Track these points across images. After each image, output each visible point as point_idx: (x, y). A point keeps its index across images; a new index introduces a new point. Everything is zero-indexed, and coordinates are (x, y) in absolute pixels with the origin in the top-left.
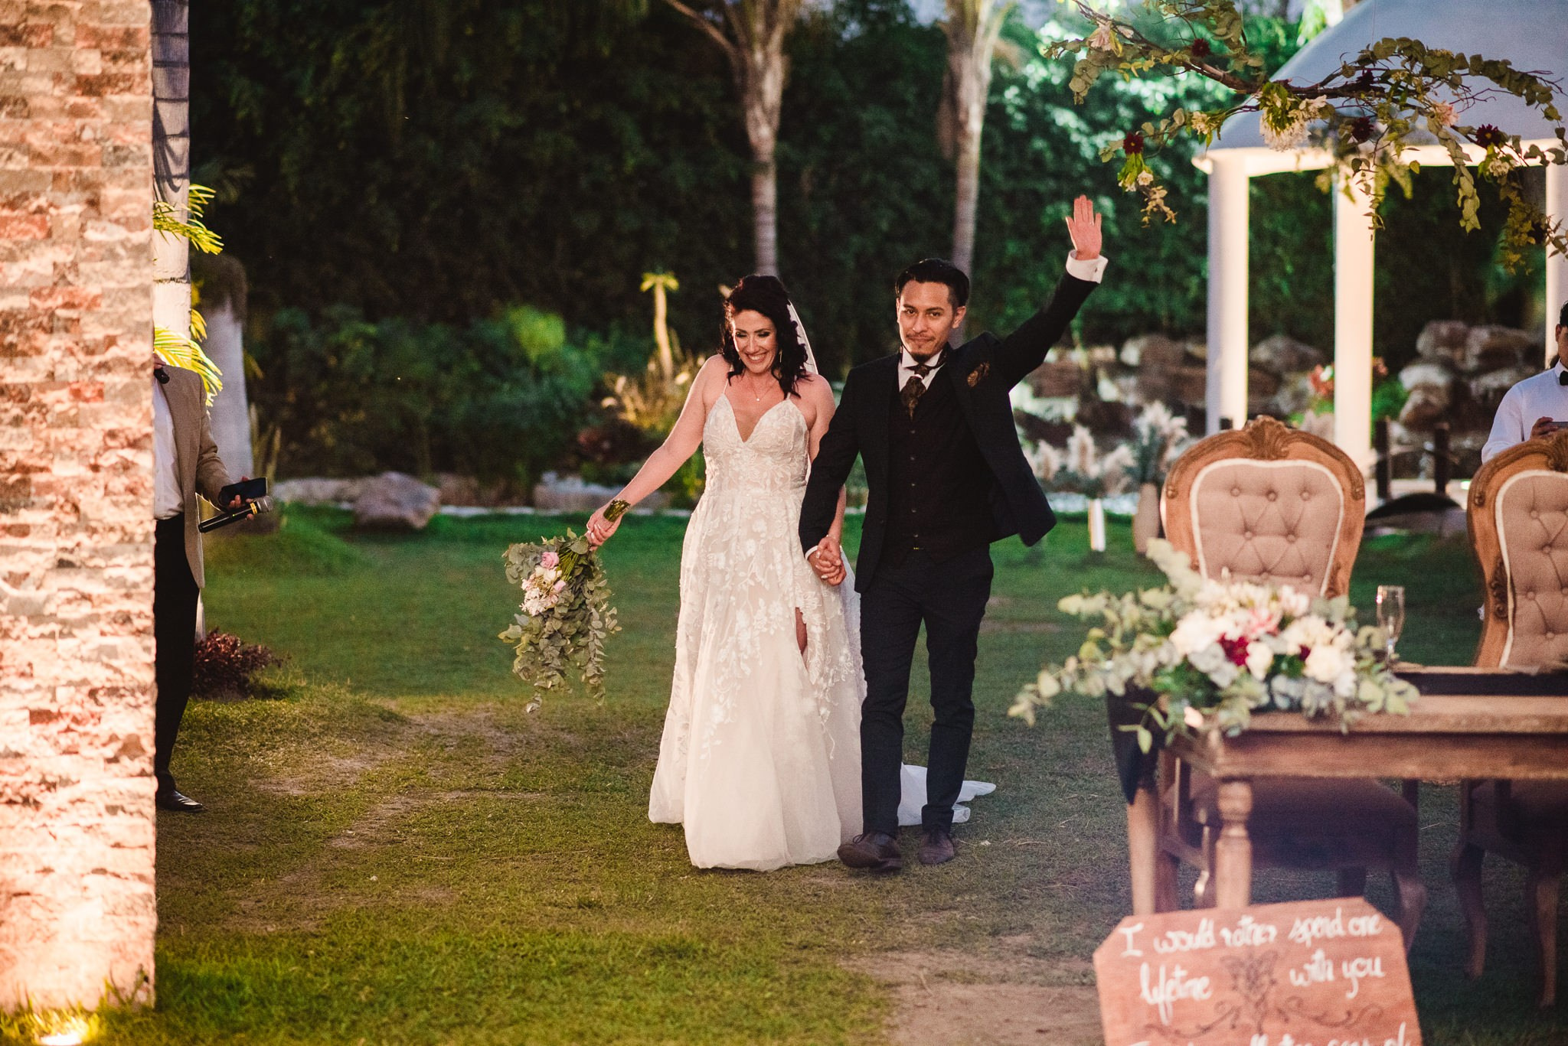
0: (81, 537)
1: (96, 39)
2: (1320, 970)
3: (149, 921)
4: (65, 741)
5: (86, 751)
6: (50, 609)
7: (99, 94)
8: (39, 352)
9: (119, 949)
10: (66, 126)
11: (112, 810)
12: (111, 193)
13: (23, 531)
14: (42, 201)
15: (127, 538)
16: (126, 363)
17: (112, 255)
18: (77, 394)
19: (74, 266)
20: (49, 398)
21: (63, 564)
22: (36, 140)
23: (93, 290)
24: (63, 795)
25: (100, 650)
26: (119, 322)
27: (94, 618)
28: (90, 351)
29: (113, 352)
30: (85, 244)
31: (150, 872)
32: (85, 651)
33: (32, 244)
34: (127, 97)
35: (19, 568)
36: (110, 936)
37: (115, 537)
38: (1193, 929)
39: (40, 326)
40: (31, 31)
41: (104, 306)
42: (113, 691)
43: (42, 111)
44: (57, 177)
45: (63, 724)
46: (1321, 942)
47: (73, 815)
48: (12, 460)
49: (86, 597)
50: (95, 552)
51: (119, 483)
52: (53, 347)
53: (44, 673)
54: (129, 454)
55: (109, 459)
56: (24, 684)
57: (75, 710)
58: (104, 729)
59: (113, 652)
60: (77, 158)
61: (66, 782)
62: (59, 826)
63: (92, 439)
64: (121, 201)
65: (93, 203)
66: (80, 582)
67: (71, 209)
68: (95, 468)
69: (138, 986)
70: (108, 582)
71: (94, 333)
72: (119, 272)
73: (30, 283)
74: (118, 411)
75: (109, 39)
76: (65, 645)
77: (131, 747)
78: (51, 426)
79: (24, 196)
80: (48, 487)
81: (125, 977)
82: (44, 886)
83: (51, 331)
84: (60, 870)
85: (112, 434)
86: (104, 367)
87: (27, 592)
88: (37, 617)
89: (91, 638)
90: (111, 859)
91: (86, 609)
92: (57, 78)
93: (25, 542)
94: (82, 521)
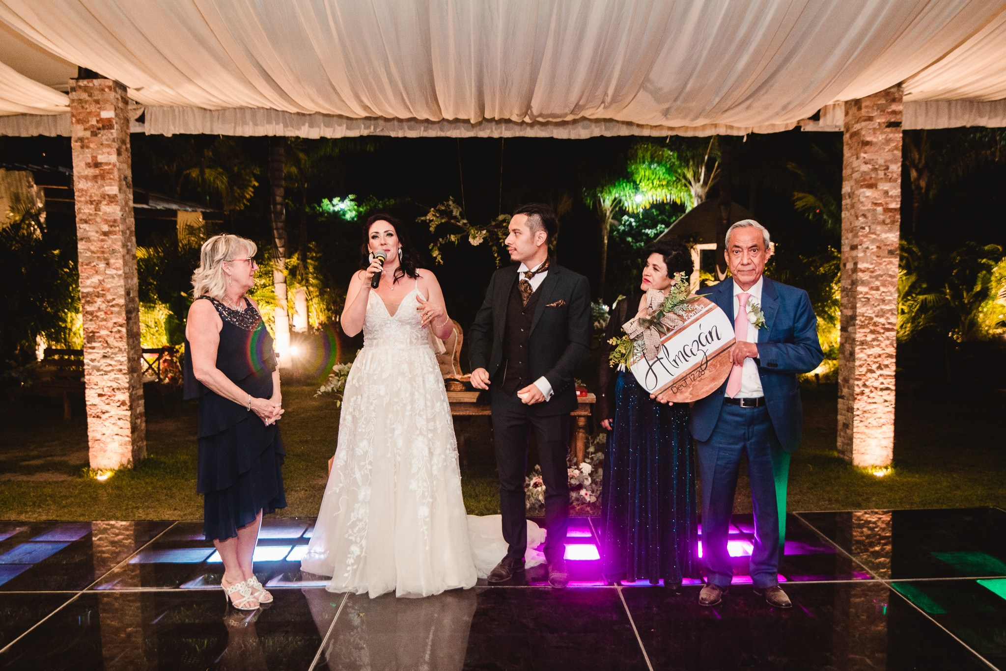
0: (108, 349)
1: (106, 221)
3: (130, 448)
4: (107, 401)
5: (112, 404)
6: (101, 368)
7: (108, 236)
8: (96, 302)
9: (123, 455)
10: (100, 244)
11: (119, 419)
12: (112, 261)
13: (93, 348)
14: (95, 264)
15: (120, 350)
16: (118, 305)
17: (113, 277)
18: (106, 313)
19: (103, 280)
20: (99, 314)
21: (104, 357)
22: (92, 248)
23: (109, 286)
24: (107, 415)
25: (115, 378)
26: (115, 294)
27: (113, 370)
28: (108, 302)
29: (114, 302)
30: (106, 274)
31: (130, 435)
32: (111, 379)
33: (93, 275)
34: (115, 236)
35: (93, 358)
36: (120, 451)
37: (117, 350)
39: (96, 296)
40: (90, 220)
41: (112, 290)
42: (118, 389)
43: (94, 241)
44: (98, 257)
45: (106, 397)
47: (109, 421)
48: (90, 330)
49: (111, 365)
50: (112, 353)
51: (118, 336)
52: (99, 301)
53: (101, 384)
54: (119, 328)
55: (115, 330)
56: (96, 387)
57: (109, 394)
58: (117, 398)
59: (118, 379)
60: (103, 252)
61: (107, 412)
62: (106, 423)
63: (110, 324)
64: (115, 263)
65: (108, 264)
66: (109, 361)
67: (102, 265)
68: (111, 332)
69: (128, 464)
70: (116, 361)
71: (109, 297)
72: (115, 282)
73: (93, 285)
74: (116, 317)
75: (109, 221)
76: (106, 376)
77: (123, 403)
78: (101, 321)
79: (90, 263)
80: (100, 337)
81: (125, 461)
82: (103, 438)
83: (98, 297)
84: (107, 433)
85: (115, 323)
86: (113, 306)
87: (96, 364)
88: (98, 370)
89: (112, 375)
90: (120, 431)
91: (110, 368)
92: (97, 232)
93: (94, 351)
94: (109, 346)
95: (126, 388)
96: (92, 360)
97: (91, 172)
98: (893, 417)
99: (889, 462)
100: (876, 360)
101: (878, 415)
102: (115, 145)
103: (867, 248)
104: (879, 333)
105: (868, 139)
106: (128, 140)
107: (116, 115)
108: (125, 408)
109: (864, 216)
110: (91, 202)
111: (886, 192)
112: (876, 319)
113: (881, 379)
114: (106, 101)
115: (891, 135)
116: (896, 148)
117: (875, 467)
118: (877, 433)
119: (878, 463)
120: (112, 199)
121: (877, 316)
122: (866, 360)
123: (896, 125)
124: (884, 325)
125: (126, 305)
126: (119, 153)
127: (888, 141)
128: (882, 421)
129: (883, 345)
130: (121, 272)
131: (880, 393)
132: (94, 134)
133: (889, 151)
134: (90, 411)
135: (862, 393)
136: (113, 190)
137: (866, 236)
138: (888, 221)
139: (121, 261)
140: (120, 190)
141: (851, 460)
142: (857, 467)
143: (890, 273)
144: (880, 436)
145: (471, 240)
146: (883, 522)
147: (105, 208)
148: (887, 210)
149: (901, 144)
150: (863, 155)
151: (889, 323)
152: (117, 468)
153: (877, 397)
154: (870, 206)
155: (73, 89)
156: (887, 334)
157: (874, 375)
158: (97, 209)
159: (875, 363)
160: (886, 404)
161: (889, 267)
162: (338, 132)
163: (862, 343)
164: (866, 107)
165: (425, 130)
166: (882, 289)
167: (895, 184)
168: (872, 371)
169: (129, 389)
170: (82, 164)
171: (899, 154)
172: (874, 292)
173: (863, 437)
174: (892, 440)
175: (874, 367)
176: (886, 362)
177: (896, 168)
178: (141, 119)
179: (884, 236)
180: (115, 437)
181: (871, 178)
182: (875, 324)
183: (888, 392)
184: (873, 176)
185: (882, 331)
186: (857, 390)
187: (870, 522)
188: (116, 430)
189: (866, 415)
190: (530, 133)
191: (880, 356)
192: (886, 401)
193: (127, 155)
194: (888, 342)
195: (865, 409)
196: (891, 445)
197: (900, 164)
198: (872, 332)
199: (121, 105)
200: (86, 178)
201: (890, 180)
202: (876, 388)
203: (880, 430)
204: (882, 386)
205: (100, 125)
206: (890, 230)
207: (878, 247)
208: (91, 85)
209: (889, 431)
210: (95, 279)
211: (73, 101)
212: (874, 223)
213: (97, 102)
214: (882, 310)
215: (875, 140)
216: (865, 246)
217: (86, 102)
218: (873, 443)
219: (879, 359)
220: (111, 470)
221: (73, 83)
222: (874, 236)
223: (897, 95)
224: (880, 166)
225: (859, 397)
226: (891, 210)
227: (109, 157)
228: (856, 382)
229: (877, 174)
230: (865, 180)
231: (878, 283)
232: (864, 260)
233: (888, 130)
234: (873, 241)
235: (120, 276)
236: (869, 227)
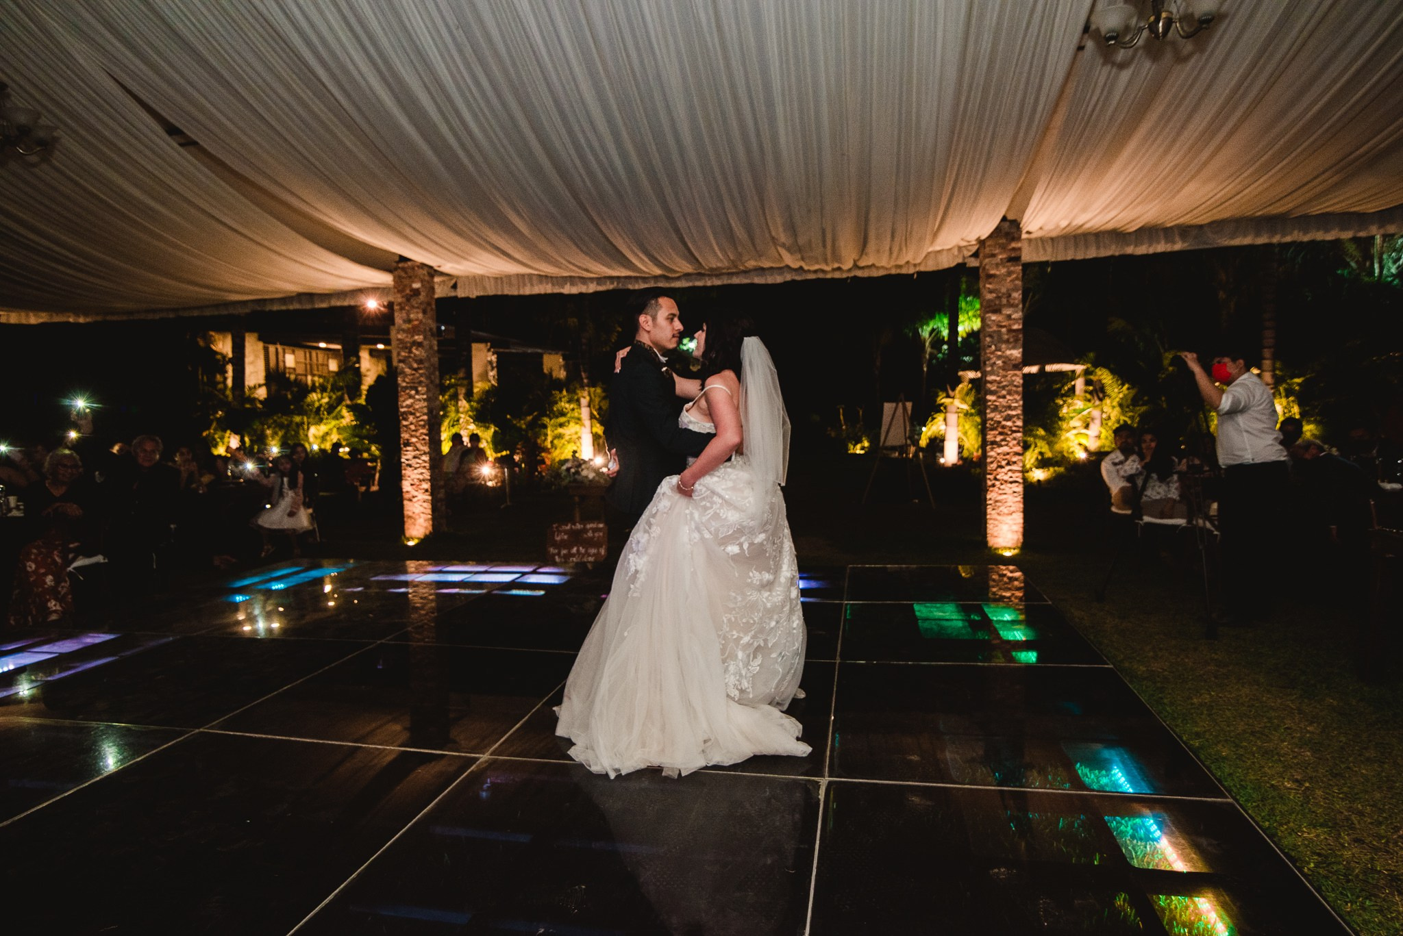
0: (417, 452)
1: (416, 361)
2: (590, 534)
3: (431, 522)
4: (416, 489)
5: (420, 491)
6: (412, 465)
9: (426, 528)
10: (412, 377)
11: (424, 502)
12: (420, 389)
13: (407, 451)
14: (408, 391)
15: (425, 452)
18: (415, 426)
19: (414, 403)
21: (415, 457)
22: (407, 380)
24: (415, 500)
26: (422, 412)
28: (417, 418)
30: (416, 398)
31: (431, 513)
34: (421, 371)
36: (425, 525)
37: (423, 452)
38: (567, 525)
39: (409, 414)
42: (424, 480)
44: (410, 387)
45: (415, 486)
46: (591, 529)
50: (420, 455)
51: (423, 442)
52: (411, 418)
53: (413, 476)
55: (421, 438)
57: (418, 484)
58: (422, 487)
60: (414, 383)
61: (416, 497)
62: (416, 505)
63: (418, 434)
65: (417, 391)
66: (417, 460)
67: (413, 392)
68: (419, 439)
70: (422, 460)
72: (421, 403)
73: (407, 406)
76: (416, 471)
77: (427, 491)
78: (412, 432)
81: (428, 533)
82: (414, 516)
83: (411, 415)
84: (416, 512)
85: (421, 433)
86: (420, 421)
87: (409, 462)
88: (411, 467)
89: (420, 470)
90: (424, 511)
91: (418, 465)
94: (418, 450)
95: (427, 480)
96: (407, 460)
97: (406, 326)
98: (1022, 506)
99: (1020, 545)
100: (1004, 457)
101: (1009, 504)
102: (422, 307)
103: (995, 363)
104: (1007, 434)
105: (992, 272)
106: (433, 303)
107: (422, 286)
108: (427, 493)
109: (990, 336)
110: (407, 348)
111: (1009, 317)
112: (1004, 423)
113: (1010, 474)
114: (416, 277)
115: (1012, 268)
116: (1017, 278)
117: (1005, 548)
118: (1008, 519)
119: (1009, 545)
120: (419, 345)
121: (1005, 420)
122: (996, 458)
123: (1015, 259)
124: (1011, 427)
125: (429, 420)
126: (424, 312)
127: (1009, 273)
128: (1013, 509)
129: (1011, 444)
130: (425, 397)
131: (1009, 485)
132: (408, 300)
133: (1011, 281)
134: (406, 496)
135: (993, 486)
136: (419, 338)
137: (992, 353)
138: (1012, 340)
139: (425, 389)
140: (425, 338)
141: (986, 543)
142: (991, 548)
143: (1015, 383)
144: (1011, 522)
145: (691, 367)
146: (1016, 598)
147: (414, 350)
148: (1010, 331)
149: (1021, 275)
150: (988, 286)
151: (1016, 426)
152: (422, 537)
153: (1007, 489)
154: (995, 328)
155: (396, 269)
156: (1015, 435)
157: (1003, 470)
158: (410, 352)
159: (1004, 460)
160: (1015, 494)
161: (1013, 378)
162: (592, 288)
163: (993, 443)
164: (989, 246)
165: (655, 283)
166: (1008, 397)
167: (1016, 309)
168: (1002, 467)
169: (430, 480)
170: (401, 322)
171: (1019, 283)
172: (1001, 400)
173: (996, 522)
174: (1022, 525)
175: (1004, 463)
176: (1014, 459)
177: (1017, 295)
178: (455, 287)
179: (1008, 352)
180: (422, 515)
181: (995, 304)
182: (1004, 427)
183: (1017, 484)
184: (997, 302)
185: (1009, 433)
186: (989, 483)
187: (1004, 597)
188: (422, 509)
189: (998, 504)
190: (736, 281)
191: (1008, 454)
192: (1015, 492)
193: (430, 313)
194: (1015, 442)
195: (998, 499)
196: (1021, 530)
197: (1020, 292)
198: (1001, 434)
199: (427, 278)
200: (403, 331)
201: (1012, 306)
202: (1006, 482)
203: (1010, 517)
204: (1011, 480)
205: (412, 293)
206: (1014, 348)
207: (1003, 362)
208: (406, 265)
209: (1018, 518)
210: (409, 402)
211: (394, 277)
212: (999, 342)
213: (410, 277)
214: (1009, 415)
215: (998, 273)
216: (992, 361)
217: (403, 278)
218: (1005, 528)
219: (1008, 457)
220: (418, 538)
221: (395, 264)
222: (999, 353)
223: (1016, 235)
224: (1004, 294)
225: (991, 489)
226: (1015, 331)
227: (416, 315)
228: (988, 476)
229: (1001, 301)
230: (989, 306)
231: (1004, 392)
232: (992, 373)
233: (1009, 264)
234: (999, 357)
235: (424, 400)
236: (995, 345)
